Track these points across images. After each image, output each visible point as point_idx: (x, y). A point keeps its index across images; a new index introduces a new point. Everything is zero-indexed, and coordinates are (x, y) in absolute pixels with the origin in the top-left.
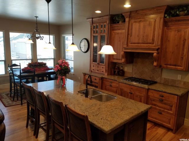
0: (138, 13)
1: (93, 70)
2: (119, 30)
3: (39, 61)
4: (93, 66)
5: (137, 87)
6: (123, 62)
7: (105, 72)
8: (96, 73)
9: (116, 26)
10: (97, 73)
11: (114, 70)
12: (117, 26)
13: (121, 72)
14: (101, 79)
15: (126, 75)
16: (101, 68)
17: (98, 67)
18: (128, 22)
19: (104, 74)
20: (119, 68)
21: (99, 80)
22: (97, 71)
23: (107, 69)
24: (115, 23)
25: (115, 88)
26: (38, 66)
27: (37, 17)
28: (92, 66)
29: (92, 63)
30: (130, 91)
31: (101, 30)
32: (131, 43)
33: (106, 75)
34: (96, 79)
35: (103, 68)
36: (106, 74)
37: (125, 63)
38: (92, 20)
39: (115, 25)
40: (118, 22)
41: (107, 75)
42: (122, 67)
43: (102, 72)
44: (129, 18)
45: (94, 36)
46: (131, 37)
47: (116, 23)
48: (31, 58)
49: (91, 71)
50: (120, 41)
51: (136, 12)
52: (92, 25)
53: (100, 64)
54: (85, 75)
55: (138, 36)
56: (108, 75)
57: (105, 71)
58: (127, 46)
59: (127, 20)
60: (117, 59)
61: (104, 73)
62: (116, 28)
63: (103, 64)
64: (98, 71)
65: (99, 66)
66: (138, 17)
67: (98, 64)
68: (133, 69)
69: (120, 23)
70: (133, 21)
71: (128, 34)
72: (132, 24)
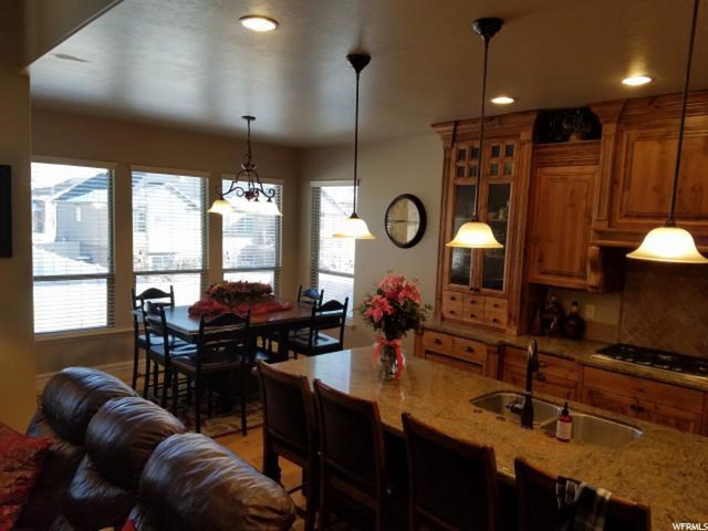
0: (657, 107)
1: (452, 312)
2: (570, 163)
3: (230, 278)
4: (453, 299)
5: (669, 386)
6: (592, 287)
7: (508, 324)
8: (464, 323)
9: (558, 149)
10: (469, 324)
11: (541, 315)
12: (560, 153)
13: (572, 322)
14: (496, 349)
15: (590, 334)
16: (489, 308)
17: (473, 302)
18: (613, 138)
19: (501, 331)
20: (559, 307)
21: (489, 352)
22: (467, 319)
23: (516, 310)
24: (554, 140)
25: (561, 386)
26: (248, 298)
27: (250, 118)
28: (446, 300)
29: (445, 286)
30: (635, 398)
31: (492, 165)
32: (626, 216)
33: (511, 336)
34: (474, 347)
35: (496, 306)
36: (514, 331)
37: (600, 291)
38: (455, 130)
39: (553, 147)
40: (566, 138)
41: (518, 335)
42: (575, 304)
43: (495, 320)
44: (618, 123)
45: (458, 188)
46: (626, 194)
47: (559, 139)
48: (200, 268)
49: (443, 318)
50: (573, 206)
51: (651, 103)
52: (453, 146)
53: (484, 290)
54: (422, 334)
55: (657, 189)
56: (520, 334)
57: (504, 319)
58: (609, 226)
59: (609, 129)
60: (560, 274)
61: (503, 327)
62: (556, 158)
63: (499, 292)
64: (472, 316)
65: (481, 299)
66: (658, 122)
67: (477, 290)
68: (621, 314)
69: (574, 138)
70: (634, 133)
71: (614, 182)
72: (630, 147)
